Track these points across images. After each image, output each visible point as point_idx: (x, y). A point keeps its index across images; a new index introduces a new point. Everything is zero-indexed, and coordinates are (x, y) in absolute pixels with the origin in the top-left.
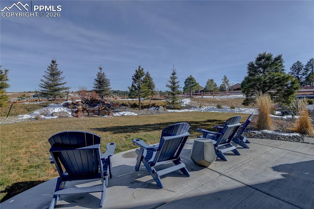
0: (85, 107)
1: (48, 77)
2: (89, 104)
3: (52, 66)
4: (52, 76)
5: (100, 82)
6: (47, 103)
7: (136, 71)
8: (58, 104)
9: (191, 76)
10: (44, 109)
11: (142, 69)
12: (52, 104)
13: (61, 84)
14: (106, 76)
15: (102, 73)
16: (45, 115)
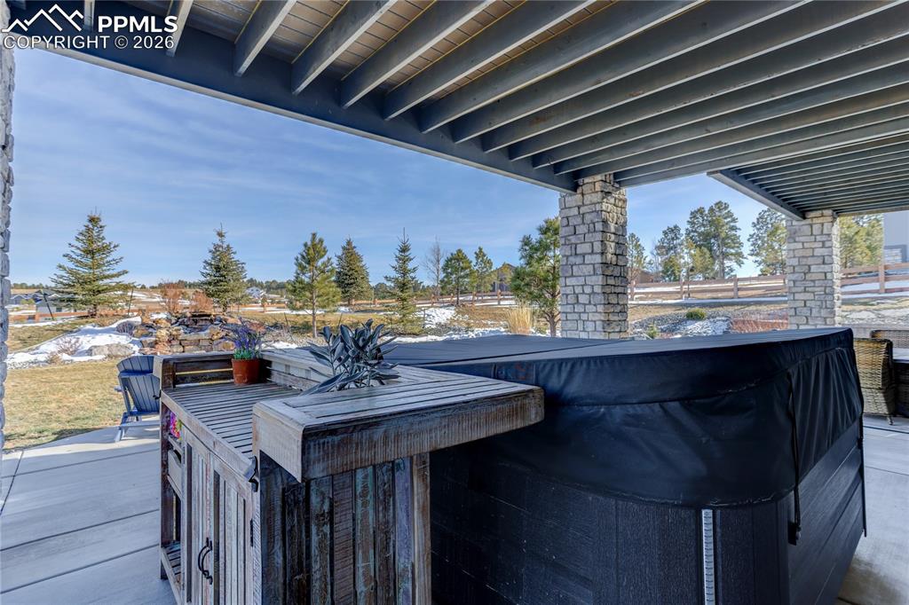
0: (174, 333)
1: (79, 258)
2: (187, 326)
3: (88, 229)
4: (89, 256)
5: (218, 269)
6: (76, 324)
7: (305, 245)
8: (103, 326)
9: (460, 251)
10: (68, 339)
11: (321, 241)
12: (88, 327)
13: (113, 276)
14: (235, 253)
15: (225, 246)
16: (72, 354)
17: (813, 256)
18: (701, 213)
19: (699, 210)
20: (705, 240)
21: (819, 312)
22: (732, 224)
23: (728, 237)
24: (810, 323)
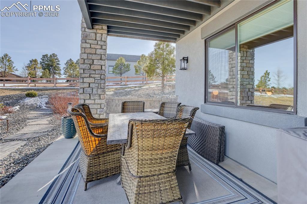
17: (95, 54)
18: (47, 56)
19: (46, 55)
20: (47, 66)
21: (97, 91)
22: (58, 62)
23: (56, 66)
24: (92, 98)
